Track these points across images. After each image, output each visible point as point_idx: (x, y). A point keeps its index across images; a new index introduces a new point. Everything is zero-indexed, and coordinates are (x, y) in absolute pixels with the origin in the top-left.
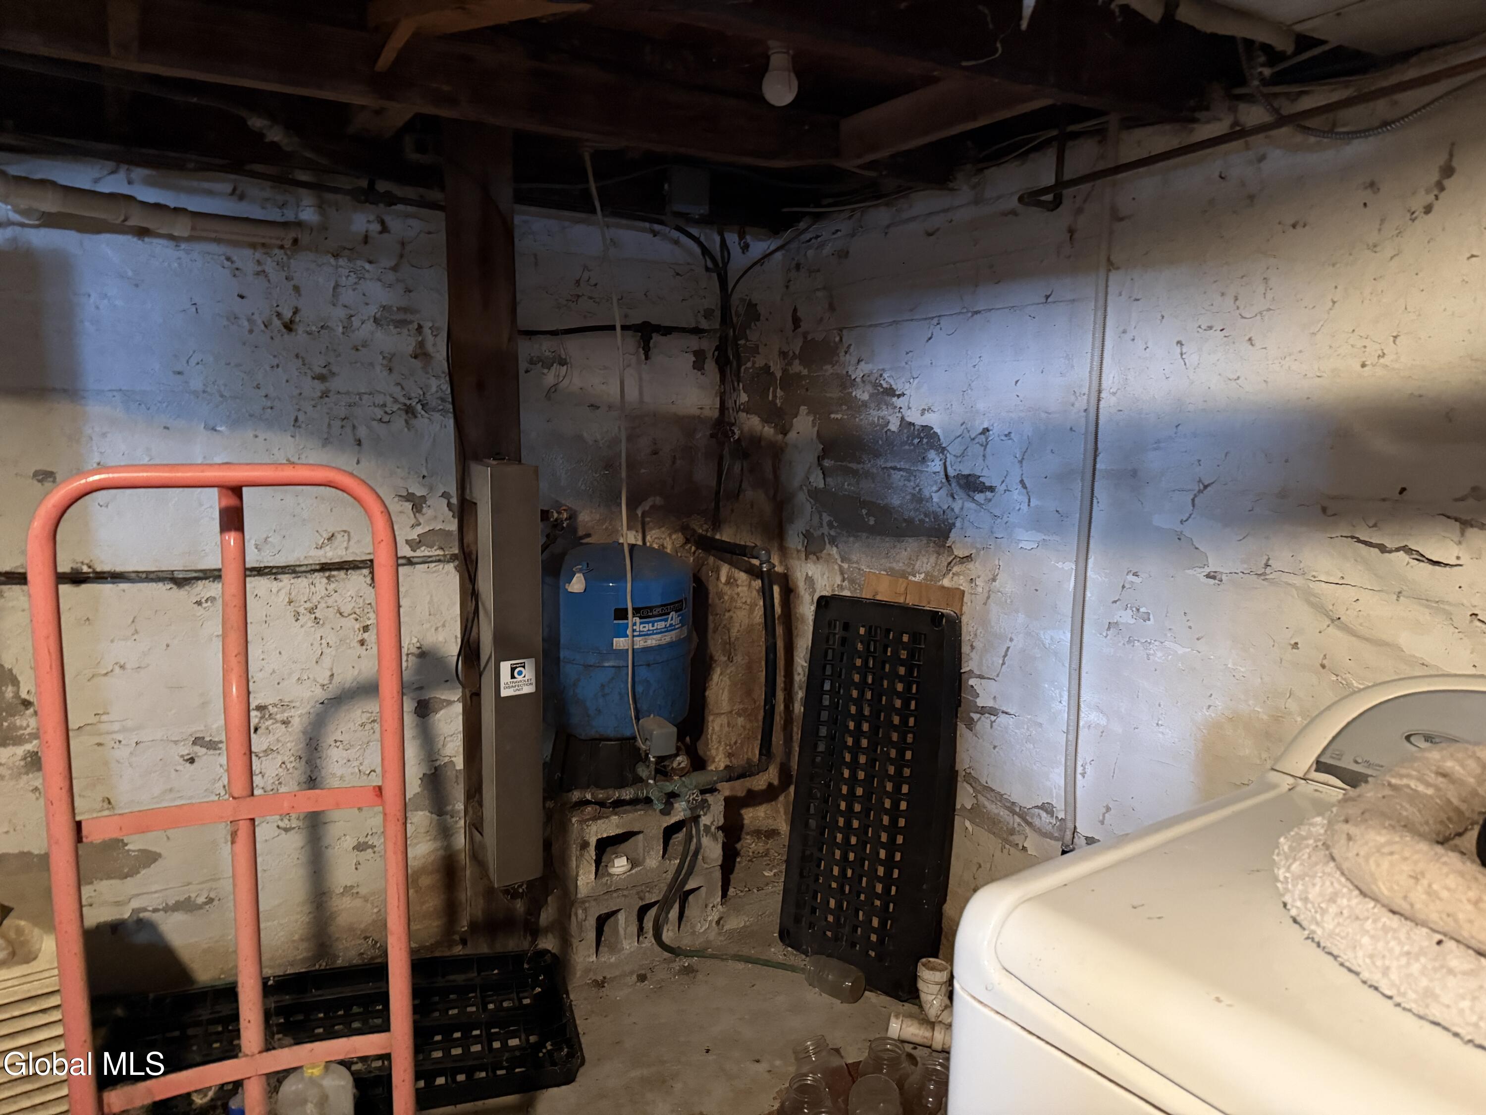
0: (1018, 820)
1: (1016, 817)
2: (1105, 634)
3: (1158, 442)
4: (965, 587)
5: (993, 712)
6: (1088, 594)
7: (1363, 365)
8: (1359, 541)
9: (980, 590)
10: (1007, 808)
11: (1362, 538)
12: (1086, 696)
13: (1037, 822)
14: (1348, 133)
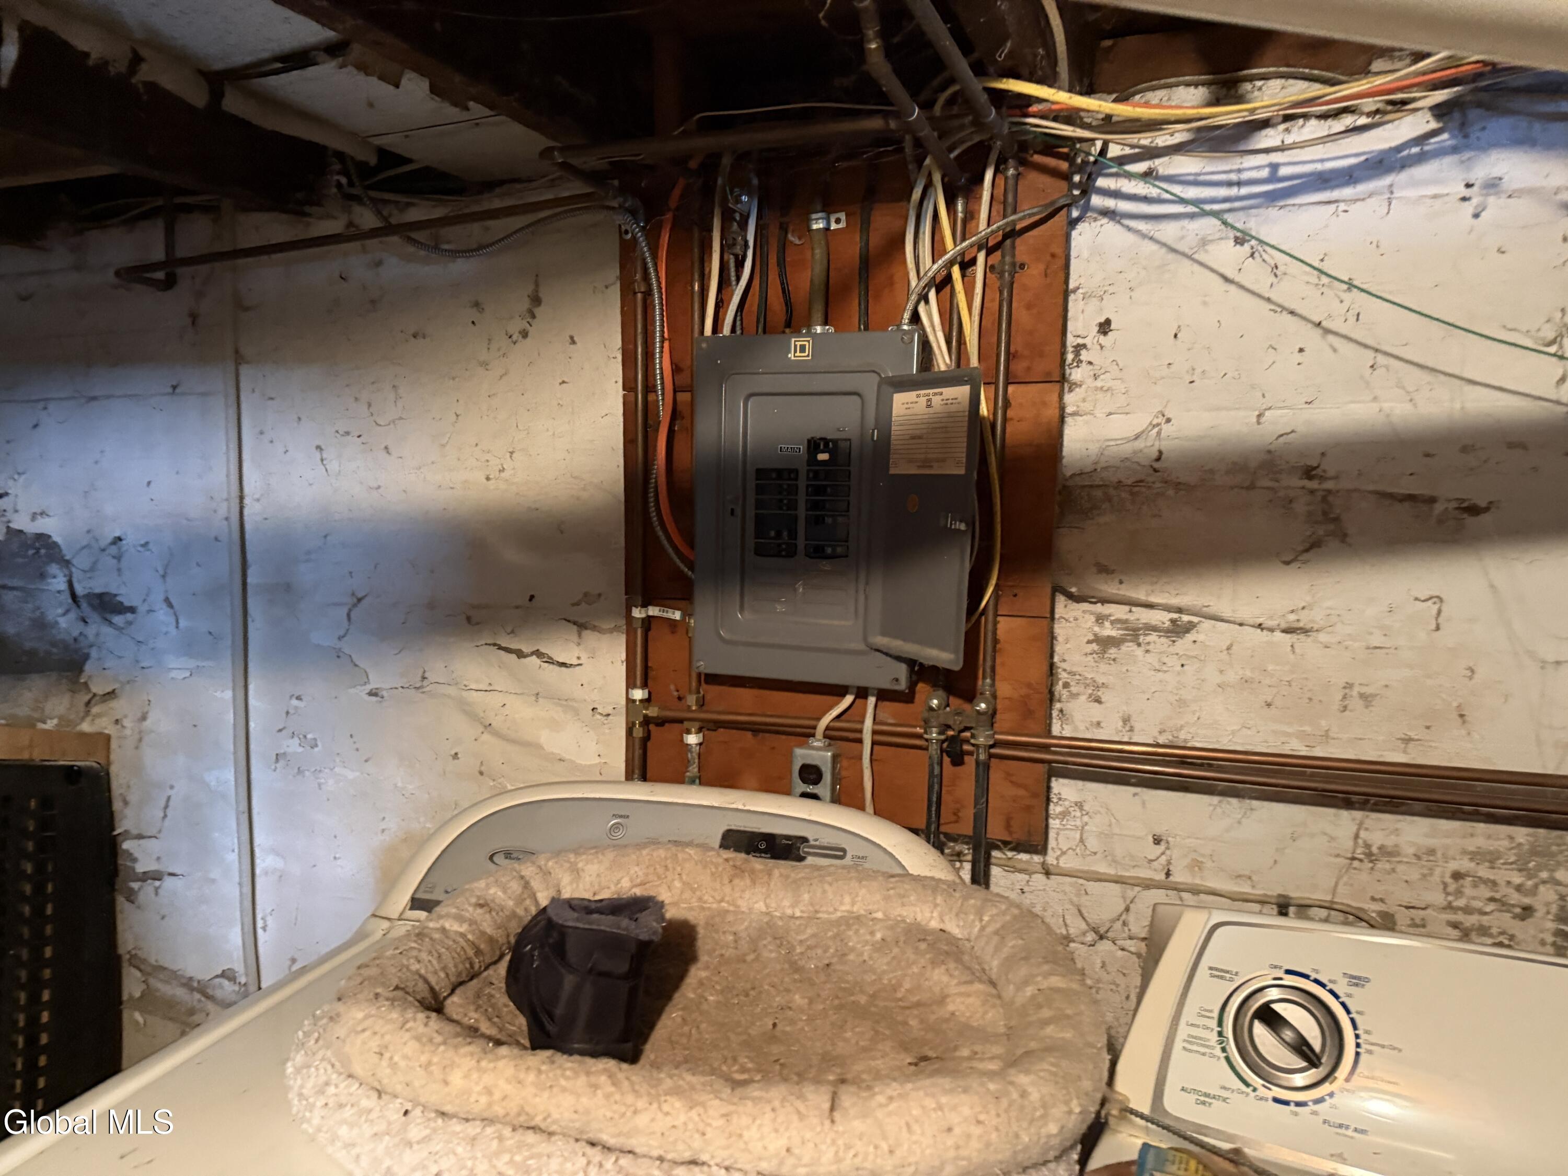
0: (197, 996)
1: (195, 993)
2: (273, 767)
3: (309, 553)
4: (110, 730)
5: (157, 876)
6: (252, 725)
7: (488, 479)
8: (500, 648)
9: (128, 732)
10: (184, 985)
11: (503, 645)
12: (260, 839)
13: (219, 994)
14: (452, 251)
